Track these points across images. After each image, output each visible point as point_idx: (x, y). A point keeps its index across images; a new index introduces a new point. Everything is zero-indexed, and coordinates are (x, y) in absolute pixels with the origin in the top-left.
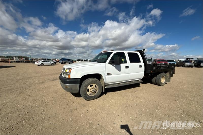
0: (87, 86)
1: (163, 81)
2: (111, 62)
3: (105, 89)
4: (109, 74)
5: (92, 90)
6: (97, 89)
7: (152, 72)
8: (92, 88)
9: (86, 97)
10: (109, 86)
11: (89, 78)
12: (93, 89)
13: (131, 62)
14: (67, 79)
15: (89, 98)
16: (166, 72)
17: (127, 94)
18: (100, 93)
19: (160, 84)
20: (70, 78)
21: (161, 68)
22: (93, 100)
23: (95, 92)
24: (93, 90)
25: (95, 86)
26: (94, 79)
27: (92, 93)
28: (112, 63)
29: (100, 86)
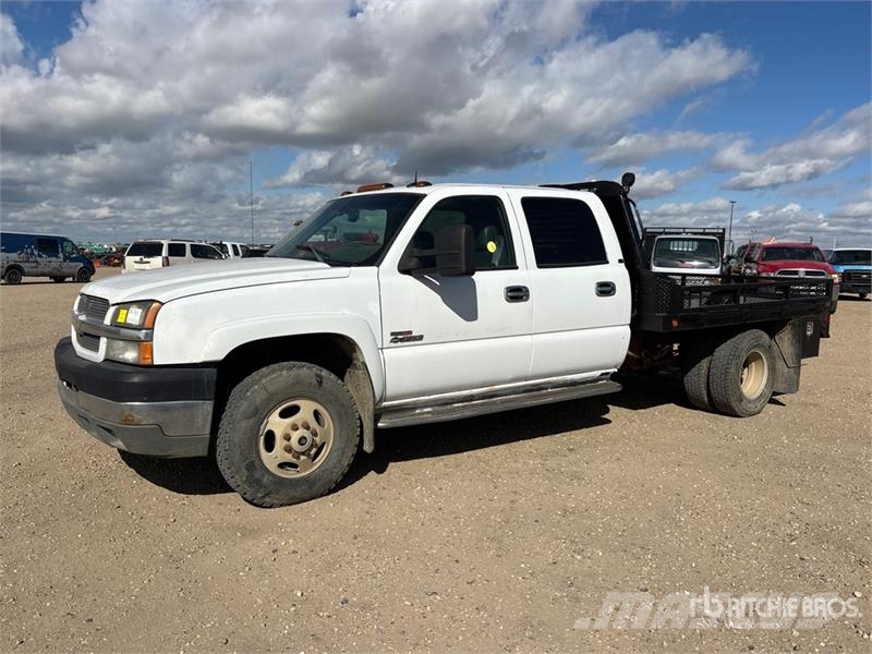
0: (261, 414)
1: (754, 383)
2: (413, 263)
3: (378, 432)
4: (402, 340)
5: (295, 436)
6: (327, 434)
7: (675, 323)
8: (295, 428)
9: (258, 482)
10: (399, 415)
11: (276, 366)
12: (301, 432)
13: (545, 258)
14: (127, 369)
15: (277, 492)
16: (772, 329)
17: (519, 465)
18: (347, 461)
19: (734, 404)
20: (148, 362)
21: (737, 301)
22: (305, 504)
23: (314, 450)
24: (302, 441)
25: (316, 414)
26: (306, 371)
27: (297, 455)
28: (419, 263)
29: (344, 411)
